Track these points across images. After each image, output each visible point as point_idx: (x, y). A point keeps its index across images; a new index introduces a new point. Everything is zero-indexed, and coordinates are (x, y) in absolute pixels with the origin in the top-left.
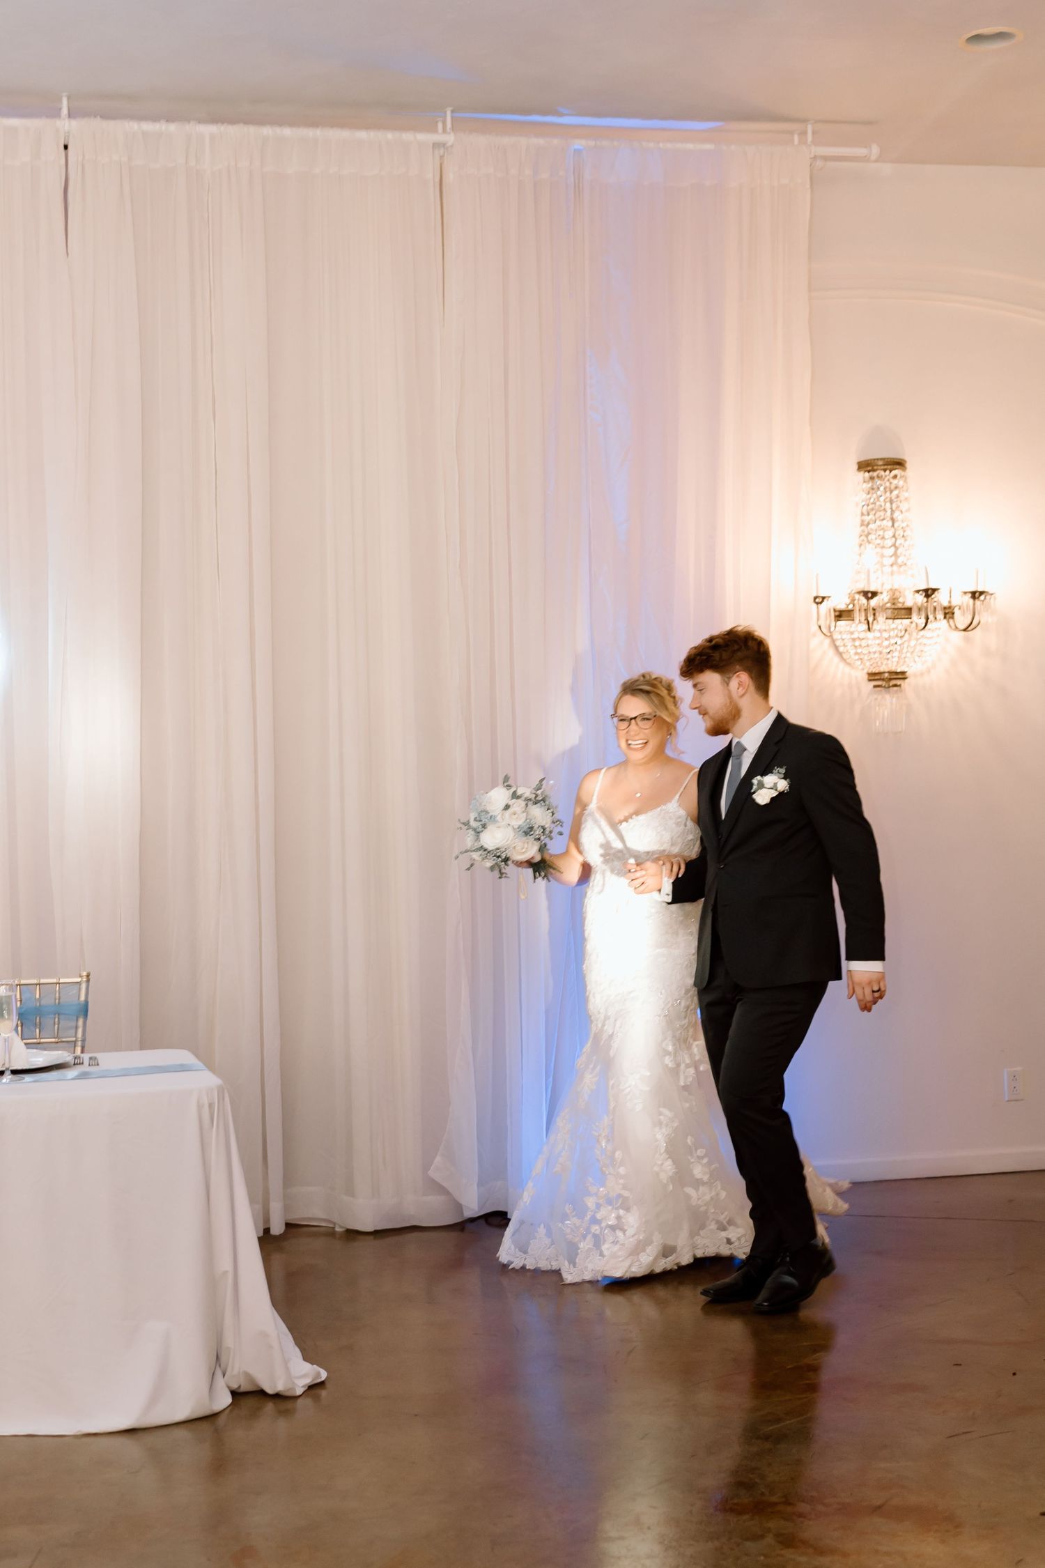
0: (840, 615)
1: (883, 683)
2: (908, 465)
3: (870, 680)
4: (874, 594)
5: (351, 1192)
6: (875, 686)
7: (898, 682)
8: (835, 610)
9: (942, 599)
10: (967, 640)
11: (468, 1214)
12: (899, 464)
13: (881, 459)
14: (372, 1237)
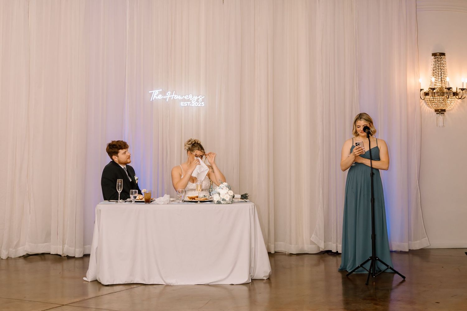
0: (426, 94)
1: (438, 112)
2: (446, 55)
3: (435, 112)
4: (434, 89)
5: (291, 244)
6: (437, 113)
7: (444, 112)
8: (425, 93)
9: (454, 90)
10: (463, 101)
11: (321, 250)
12: (443, 54)
13: (438, 53)
14: (295, 255)
